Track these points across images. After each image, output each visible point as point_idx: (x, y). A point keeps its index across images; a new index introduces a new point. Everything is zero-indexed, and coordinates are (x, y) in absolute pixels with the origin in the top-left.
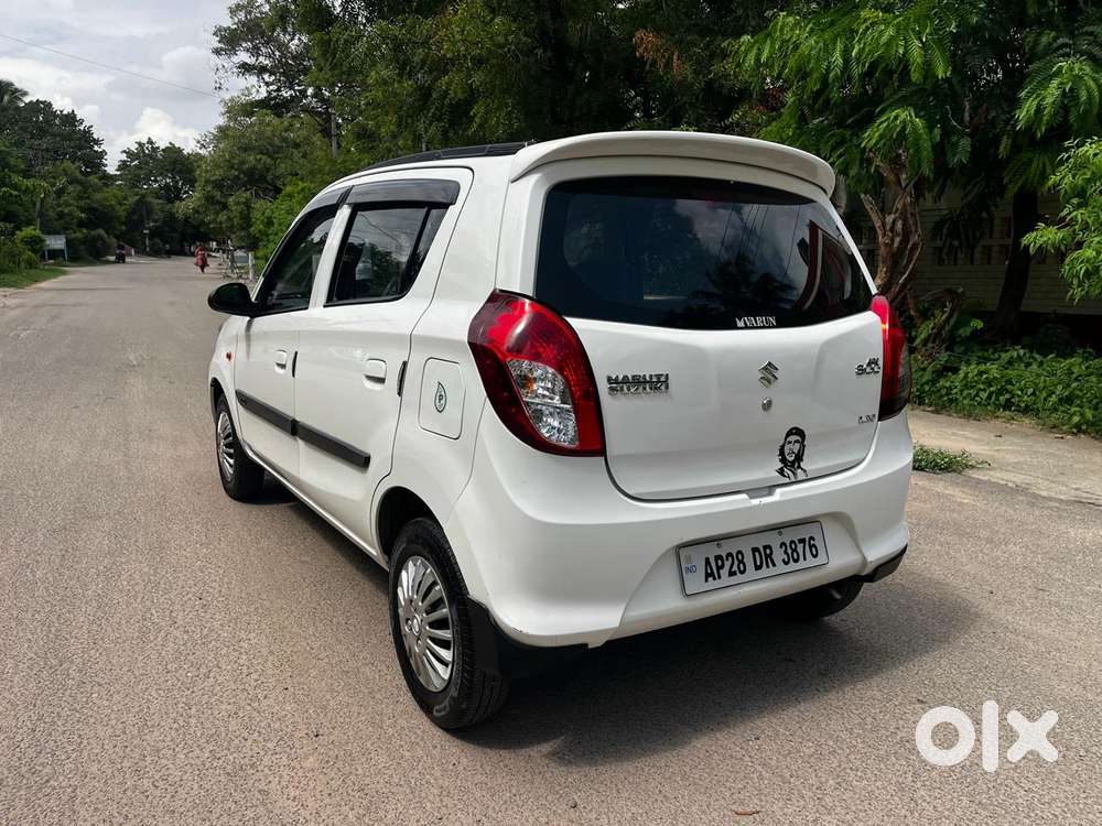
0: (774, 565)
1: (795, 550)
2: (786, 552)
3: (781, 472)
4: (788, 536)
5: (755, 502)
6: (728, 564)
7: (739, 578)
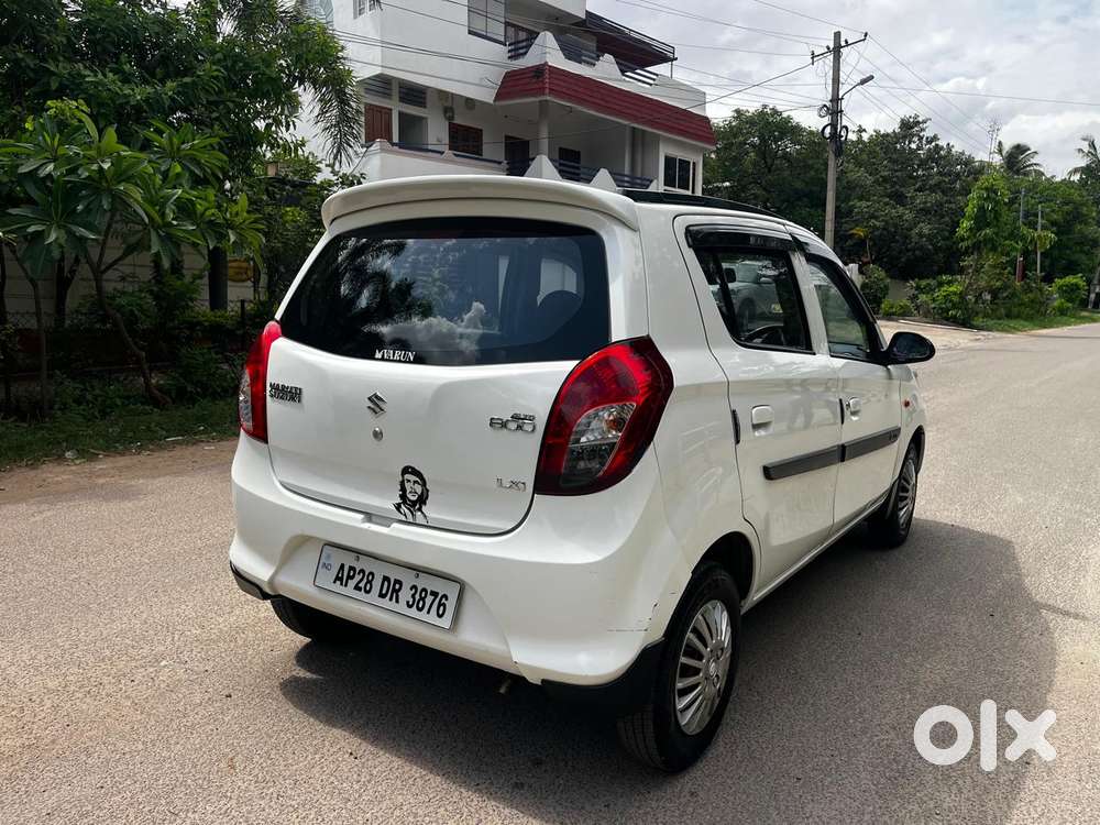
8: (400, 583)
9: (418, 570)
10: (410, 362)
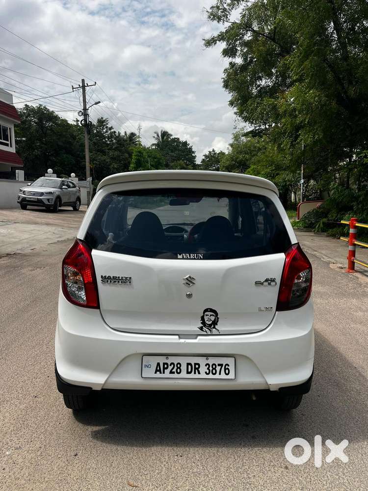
0: (199, 373)
1: (215, 369)
2: (208, 369)
3: (201, 329)
4: (211, 361)
5: (182, 341)
6: (170, 368)
7: (176, 375)
8: (199, 365)
9: (207, 356)
10: (201, 259)
